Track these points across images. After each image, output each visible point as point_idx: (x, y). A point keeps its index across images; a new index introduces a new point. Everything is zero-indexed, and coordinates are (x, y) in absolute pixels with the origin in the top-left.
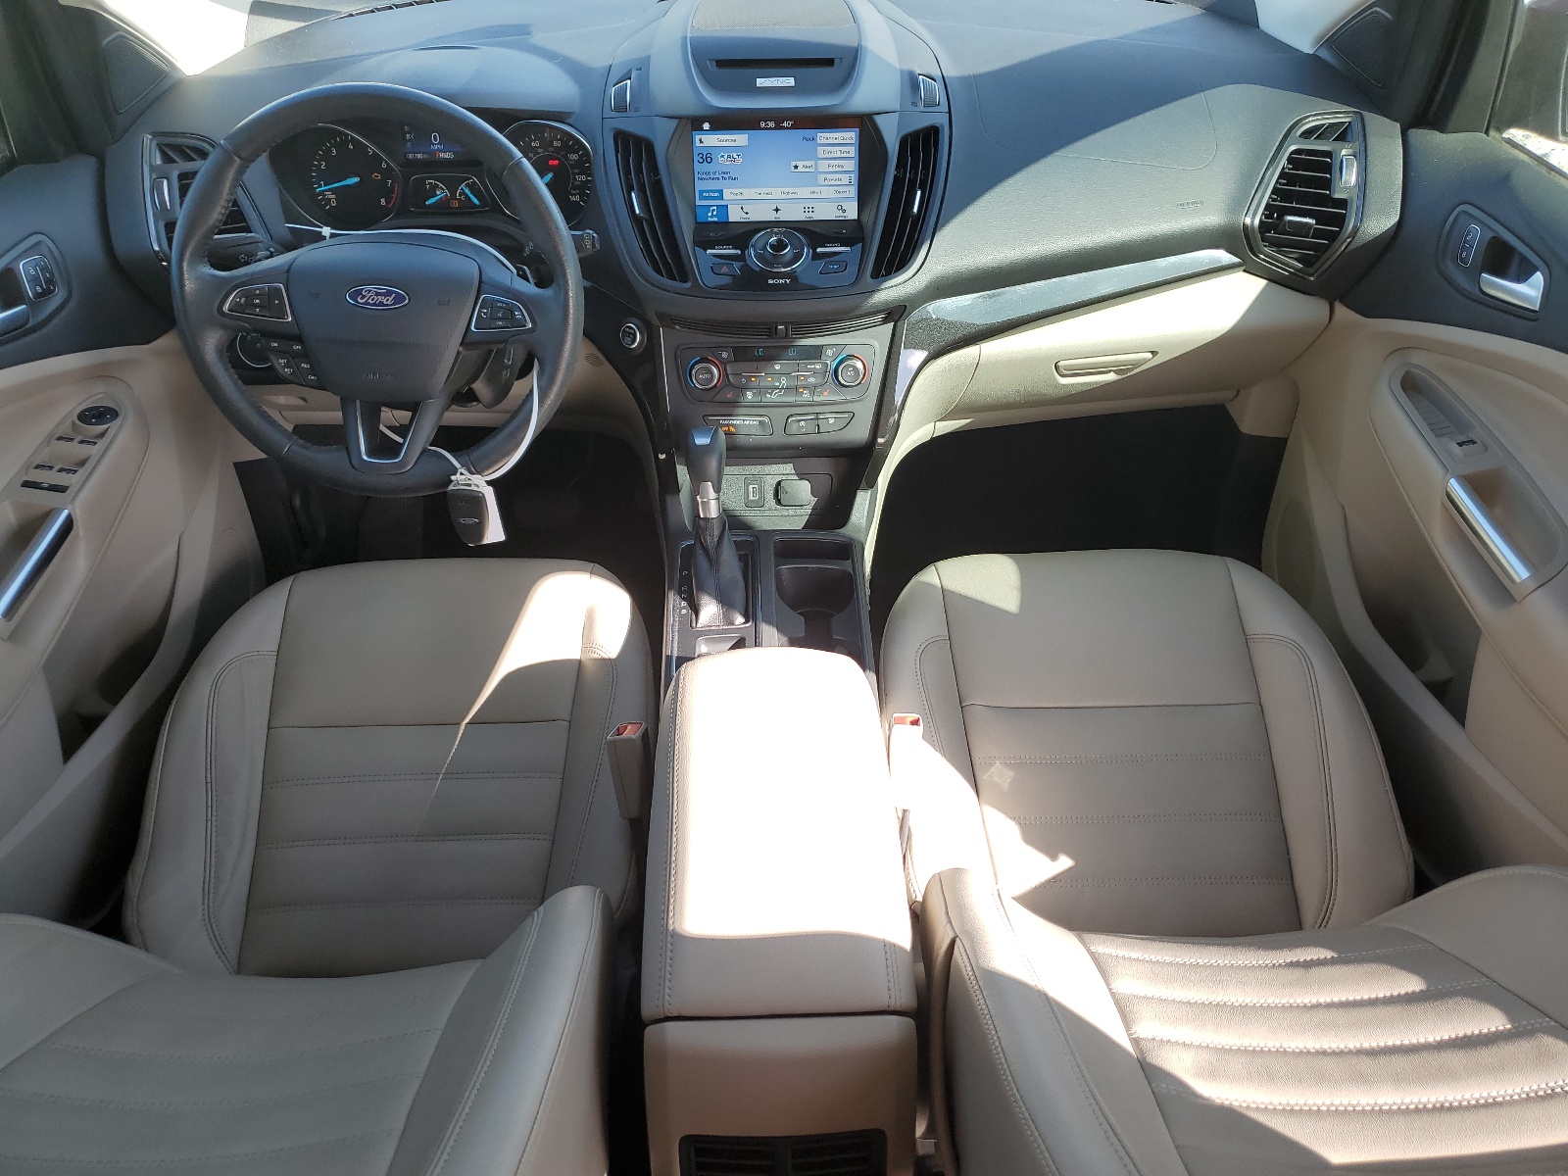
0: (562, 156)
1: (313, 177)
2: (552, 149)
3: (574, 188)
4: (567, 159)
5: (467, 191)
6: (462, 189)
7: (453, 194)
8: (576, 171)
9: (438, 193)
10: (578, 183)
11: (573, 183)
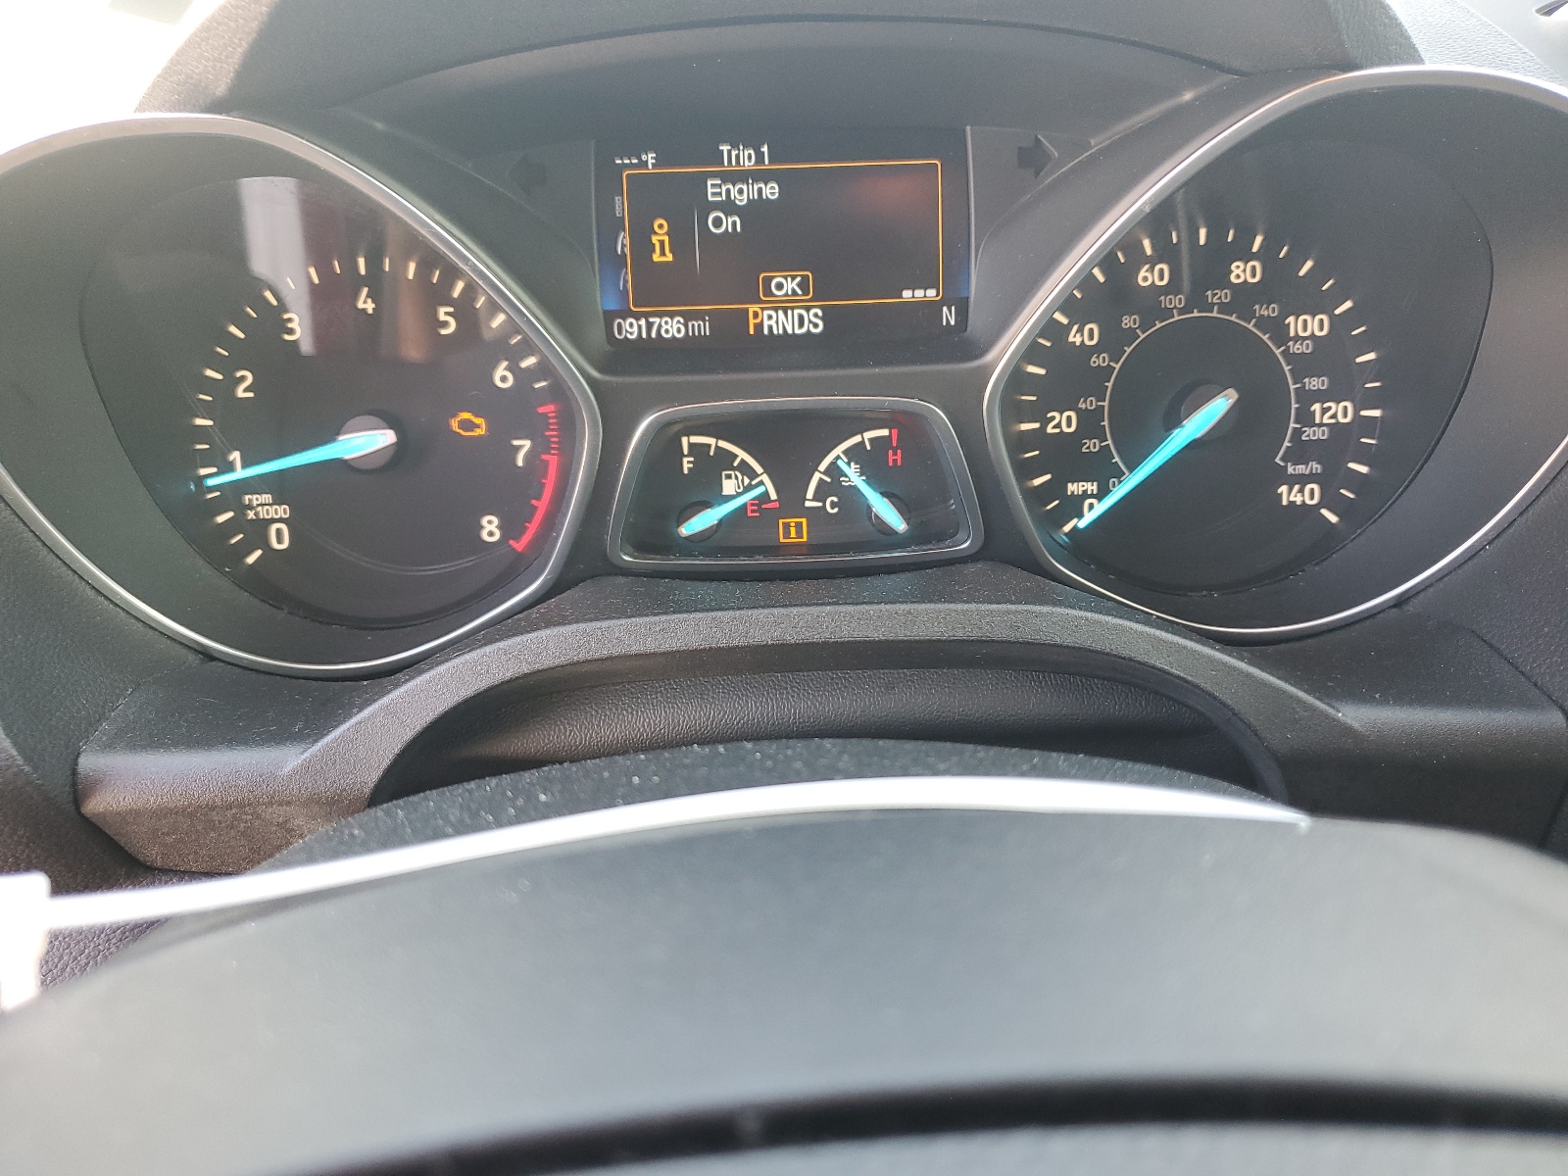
0: (1263, 323)
1: (202, 434)
2: (1225, 296)
3: (1302, 451)
4: (1281, 335)
5: (853, 475)
6: (834, 470)
7: (790, 498)
8: (1315, 383)
9: (729, 487)
10: (1321, 434)
11: (1297, 433)
